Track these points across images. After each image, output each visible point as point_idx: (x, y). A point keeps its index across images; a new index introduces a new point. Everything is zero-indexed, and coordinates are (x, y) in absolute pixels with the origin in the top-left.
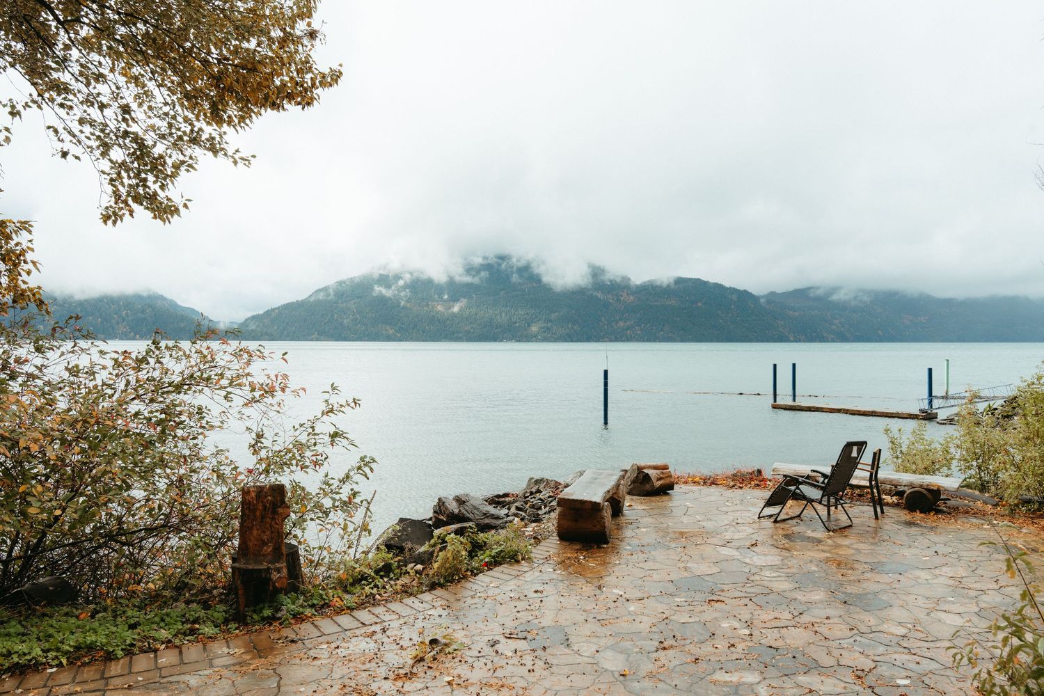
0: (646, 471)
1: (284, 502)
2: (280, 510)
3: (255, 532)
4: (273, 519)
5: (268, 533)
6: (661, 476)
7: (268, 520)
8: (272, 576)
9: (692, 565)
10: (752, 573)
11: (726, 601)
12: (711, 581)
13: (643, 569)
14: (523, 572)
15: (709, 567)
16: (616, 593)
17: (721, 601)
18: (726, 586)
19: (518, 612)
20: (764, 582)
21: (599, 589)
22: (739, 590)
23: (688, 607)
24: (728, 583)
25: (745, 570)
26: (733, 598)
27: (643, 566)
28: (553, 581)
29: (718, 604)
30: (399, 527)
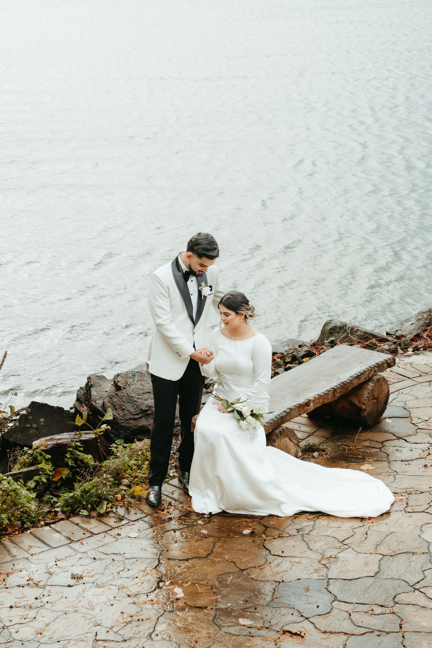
9: (347, 555)
10: (417, 587)
11: (307, 637)
12: (335, 592)
13: (267, 552)
14: (93, 534)
15: (366, 564)
16: (174, 594)
17: (299, 635)
18: (343, 606)
19: (11, 607)
20: (411, 608)
21: (158, 583)
22: (352, 617)
23: (241, 639)
24: (354, 600)
25: (412, 580)
26: (325, 632)
27: (276, 545)
28: (116, 557)
29: (291, 639)
30: (29, 414)
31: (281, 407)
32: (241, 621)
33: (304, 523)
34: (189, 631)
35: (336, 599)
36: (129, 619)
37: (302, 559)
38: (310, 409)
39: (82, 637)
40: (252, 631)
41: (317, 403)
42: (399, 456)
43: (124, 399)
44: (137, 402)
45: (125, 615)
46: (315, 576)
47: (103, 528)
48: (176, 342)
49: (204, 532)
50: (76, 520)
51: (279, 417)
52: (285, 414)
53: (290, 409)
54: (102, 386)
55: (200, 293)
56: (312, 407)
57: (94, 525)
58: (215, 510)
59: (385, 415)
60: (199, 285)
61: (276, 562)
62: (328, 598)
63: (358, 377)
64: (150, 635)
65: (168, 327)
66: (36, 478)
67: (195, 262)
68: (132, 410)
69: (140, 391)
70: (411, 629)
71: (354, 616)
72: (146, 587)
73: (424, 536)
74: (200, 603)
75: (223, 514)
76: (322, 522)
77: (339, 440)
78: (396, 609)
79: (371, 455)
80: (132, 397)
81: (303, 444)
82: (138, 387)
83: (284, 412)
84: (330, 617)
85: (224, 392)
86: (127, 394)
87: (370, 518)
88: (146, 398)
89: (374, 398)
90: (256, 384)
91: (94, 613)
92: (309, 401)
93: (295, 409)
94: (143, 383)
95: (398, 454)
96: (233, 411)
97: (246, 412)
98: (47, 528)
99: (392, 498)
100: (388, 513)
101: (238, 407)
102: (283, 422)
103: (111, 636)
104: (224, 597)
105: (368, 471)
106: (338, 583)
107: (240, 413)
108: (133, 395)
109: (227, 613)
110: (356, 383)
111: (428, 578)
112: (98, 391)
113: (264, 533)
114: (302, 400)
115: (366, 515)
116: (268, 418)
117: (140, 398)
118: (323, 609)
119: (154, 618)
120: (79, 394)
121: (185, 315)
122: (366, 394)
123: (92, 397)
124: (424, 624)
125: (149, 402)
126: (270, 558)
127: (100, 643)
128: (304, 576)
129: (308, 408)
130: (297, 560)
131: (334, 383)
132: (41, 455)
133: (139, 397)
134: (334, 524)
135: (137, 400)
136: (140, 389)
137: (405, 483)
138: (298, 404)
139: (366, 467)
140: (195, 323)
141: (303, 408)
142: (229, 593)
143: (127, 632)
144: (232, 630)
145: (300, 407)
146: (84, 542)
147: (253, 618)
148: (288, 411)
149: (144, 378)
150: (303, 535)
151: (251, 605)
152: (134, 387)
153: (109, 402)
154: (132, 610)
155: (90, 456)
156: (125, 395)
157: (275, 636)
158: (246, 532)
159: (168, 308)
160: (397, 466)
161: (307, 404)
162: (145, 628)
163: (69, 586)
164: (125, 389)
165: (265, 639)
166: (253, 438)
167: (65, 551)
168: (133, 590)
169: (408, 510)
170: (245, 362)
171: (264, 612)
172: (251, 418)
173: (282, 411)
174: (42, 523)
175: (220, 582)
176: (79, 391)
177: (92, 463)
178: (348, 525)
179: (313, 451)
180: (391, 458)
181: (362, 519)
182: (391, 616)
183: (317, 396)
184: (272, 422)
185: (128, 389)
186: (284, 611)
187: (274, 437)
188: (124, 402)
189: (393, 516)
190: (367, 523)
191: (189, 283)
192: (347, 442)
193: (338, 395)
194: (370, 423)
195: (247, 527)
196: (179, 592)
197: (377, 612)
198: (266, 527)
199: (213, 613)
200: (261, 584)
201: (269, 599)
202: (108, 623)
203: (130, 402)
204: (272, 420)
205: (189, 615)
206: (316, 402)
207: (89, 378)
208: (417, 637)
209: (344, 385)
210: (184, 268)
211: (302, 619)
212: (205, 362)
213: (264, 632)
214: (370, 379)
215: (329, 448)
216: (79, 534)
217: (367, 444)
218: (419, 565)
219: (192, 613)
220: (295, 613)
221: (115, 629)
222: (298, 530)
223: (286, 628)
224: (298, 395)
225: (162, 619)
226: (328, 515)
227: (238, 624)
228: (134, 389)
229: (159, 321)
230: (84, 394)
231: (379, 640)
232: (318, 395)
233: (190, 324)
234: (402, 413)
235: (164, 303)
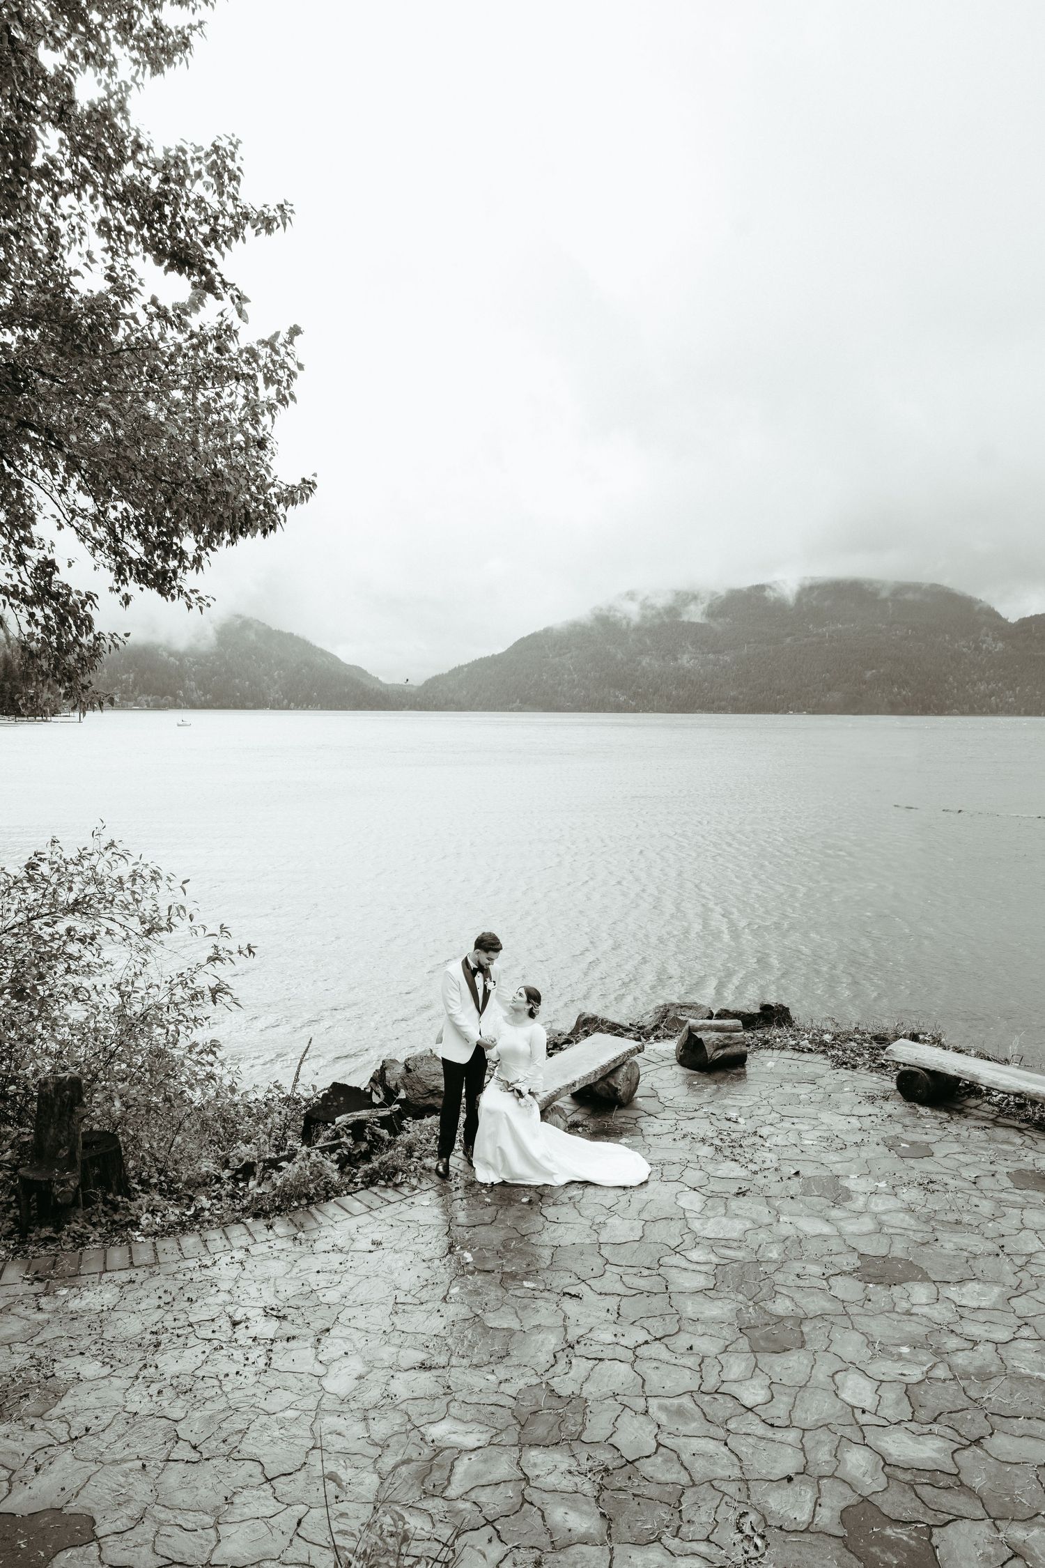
0: (699, 1035)
1: (81, 1100)
2: (77, 1109)
3: (52, 1131)
4: (71, 1118)
5: (65, 1133)
6: (727, 1042)
7: (66, 1118)
8: (54, 1190)
9: (614, 1221)
10: (677, 1250)
11: (584, 1298)
12: (606, 1256)
13: (544, 1219)
14: (390, 1203)
15: (632, 1229)
16: (464, 1258)
17: (578, 1297)
18: (614, 1269)
19: (318, 1272)
20: (674, 1271)
21: (450, 1248)
22: (624, 1279)
23: (526, 1301)
24: (623, 1264)
25: (673, 1244)
26: (601, 1294)
27: (550, 1212)
28: (410, 1224)
29: (571, 1301)
30: (330, 1093)
31: (553, 1087)
32: (526, 1284)
33: (574, 1192)
34: (479, 1294)
35: (607, 1262)
36: (425, 1283)
37: (576, 1226)
38: (575, 1090)
39: (384, 1301)
40: (536, 1293)
42: (651, 1130)
43: (414, 1080)
44: (428, 1082)
45: (421, 1279)
46: (588, 1241)
47: (398, 1197)
48: (465, 1030)
49: (488, 1200)
50: (375, 1189)
51: (551, 1096)
52: (555, 1093)
53: (560, 1088)
54: (395, 1069)
55: (485, 987)
56: (577, 1088)
57: (390, 1194)
58: (497, 1180)
59: (636, 1095)
60: (485, 981)
61: (553, 1228)
62: (600, 1261)
63: (614, 1061)
64: (445, 1298)
65: (459, 1016)
66: (339, 1151)
67: (483, 957)
68: (421, 1090)
70: (676, 1290)
71: (625, 1278)
72: (439, 1253)
73: (680, 1203)
74: (488, 1267)
75: (504, 1184)
76: (590, 1191)
77: (599, 1116)
78: (661, 1271)
79: (627, 1130)
80: (421, 1078)
81: (569, 1120)
83: (555, 1091)
84: (604, 1279)
85: (505, 1074)
86: (417, 1076)
87: (631, 1187)
89: (628, 1080)
90: (533, 1068)
91: (393, 1277)
92: (573, 1083)
93: (563, 1090)
95: (650, 1129)
96: (513, 1091)
97: (524, 1090)
98: (349, 1197)
99: (649, 1169)
100: (646, 1182)
101: (517, 1086)
102: (554, 1101)
103: (409, 1299)
104: (509, 1261)
105: (626, 1145)
106: (608, 1247)
107: (519, 1092)
109: (513, 1276)
110: (613, 1066)
111: (686, 1242)
112: (392, 1073)
113: (540, 1201)
114: (569, 1081)
115: (628, 1184)
116: (543, 1096)
117: (431, 1079)
118: (597, 1272)
119: (447, 1282)
120: (375, 1075)
121: (473, 1006)
122: (620, 1076)
124: (687, 1285)
126: (547, 1224)
127: (400, 1306)
128: (577, 1241)
129: (574, 1088)
130: (570, 1226)
131: (595, 1066)
132: (343, 1130)
134: (600, 1192)
137: (658, 1156)
138: (565, 1085)
139: (624, 1140)
140: (481, 1013)
141: (568, 1089)
142: (513, 1257)
143: (424, 1295)
144: (518, 1293)
145: (565, 1088)
146: (382, 1210)
147: (535, 1281)
148: (558, 1091)
150: (574, 1203)
151: (533, 1268)
152: (422, 1069)
153: (401, 1083)
154: (427, 1274)
155: (386, 1131)
156: (415, 1076)
157: (556, 1298)
158: (525, 1200)
159: (459, 1001)
160: (650, 1140)
161: (571, 1086)
162: (440, 1292)
163: (370, 1252)
164: (415, 1071)
165: (547, 1300)
166: (529, 1115)
167: (365, 1219)
168: (427, 1256)
169: (663, 1179)
170: (523, 1047)
171: (545, 1275)
172: (529, 1097)
173: (553, 1091)
174: (345, 1192)
175: (504, 1247)
176: (374, 1072)
177: (387, 1137)
178: (613, 1193)
179: (578, 1127)
180: (644, 1133)
181: (625, 1188)
182: (658, 1278)
183: (580, 1079)
185: (418, 1071)
186: (562, 1274)
187: (547, 1114)
188: (414, 1083)
189: (651, 1186)
190: (630, 1192)
191: (476, 978)
192: (607, 1119)
193: (599, 1077)
194: (625, 1101)
195: (525, 1195)
196: (468, 1257)
197: (645, 1274)
198: (542, 1196)
199: (499, 1276)
200: (541, 1249)
201: (548, 1263)
202: (406, 1287)
203: (419, 1082)
205: (479, 1279)
207: (384, 1062)
208: (682, 1297)
209: (603, 1068)
210: (473, 965)
211: (579, 1281)
212: (490, 1047)
213: (546, 1294)
214: (624, 1063)
215: (591, 1124)
216: (377, 1203)
217: (623, 1120)
218: (678, 1230)
219: (481, 1277)
220: (573, 1276)
221: (413, 1293)
222: (570, 1199)
223: (566, 1290)
224: (565, 1077)
225: (454, 1283)
226: (595, 1185)
227: (523, 1287)
228: (422, 1071)
229: (451, 1011)
230: (379, 1075)
231: (648, 1300)
232: (583, 1077)
233: (476, 1013)
234: (651, 1093)
235: (455, 996)
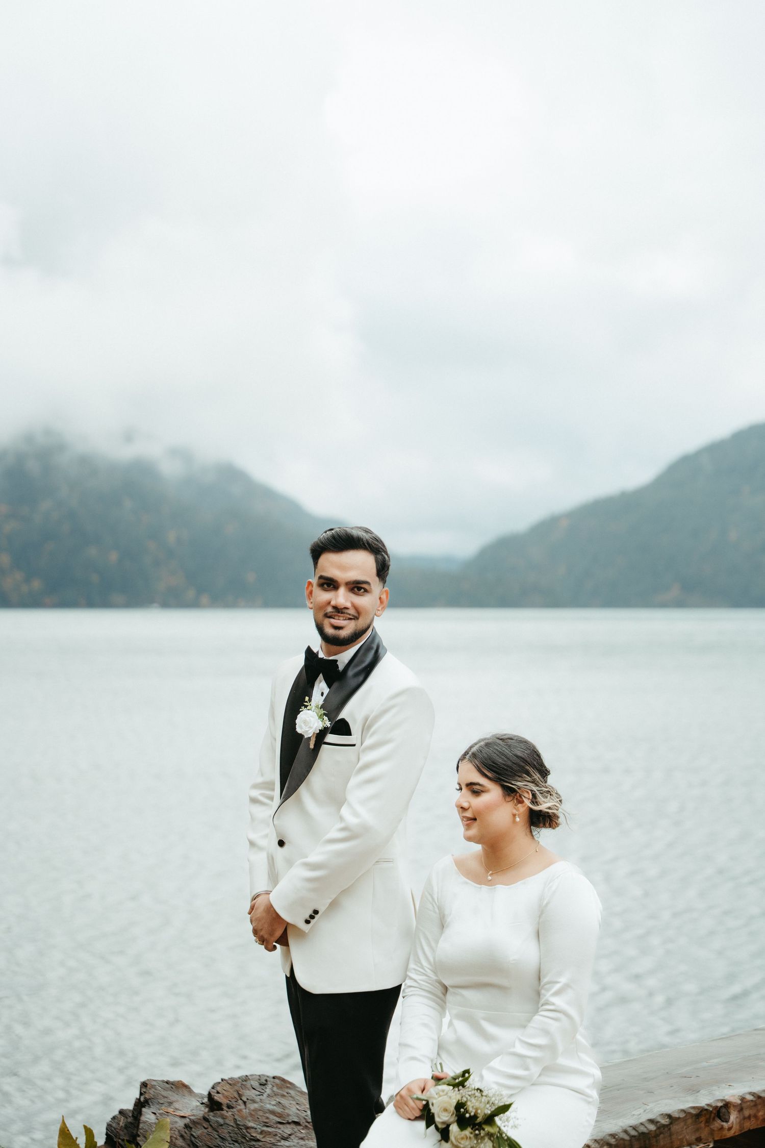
31: (641, 1111)
38: (730, 1129)
41: (749, 1117)
43: (224, 1132)
44: (258, 1140)
51: (633, 1133)
52: (652, 1127)
53: (669, 1116)
54: (176, 1105)
56: (734, 1123)
69: (272, 1117)
80: (247, 1128)
82: (269, 1107)
83: (651, 1121)
86: (235, 1120)
88: (285, 1135)
92: (727, 1105)
93: (684, 1120)
94: (283, 1101)
108: (251, 1124)
112: (161, 1114)
114: (704, 1100)
117: (269, 1133)
120: (114, 1125)
123: (141, 1126)
125: (291, 1144)
129: (724, 1124)
133: (265, 1129)
135: (259, 1137)
136: (273, 1112)
138: (693, 1108)
141: (708, 1122)
145: (698, 1116)
148: (665, 1121)
149: (290, 1091)
152: (256, 1105)
153: (182, 1136)
156: (227, 1121)
161: (721, 1111)
164: (233, 1108)
173: (644, 1119)
176: (114, 1118)
183: (750, 1098)
184: (613, 1141)
185: (240, 1111)
188: (223, 1139)
203: (240, 1139)
204: (613, 1135)
206: (747, 1113)
207: (144, 1085)
224: (693, 1090)
228: (255, 1110)
230: (126, 1127)
232: (753, 1094)
